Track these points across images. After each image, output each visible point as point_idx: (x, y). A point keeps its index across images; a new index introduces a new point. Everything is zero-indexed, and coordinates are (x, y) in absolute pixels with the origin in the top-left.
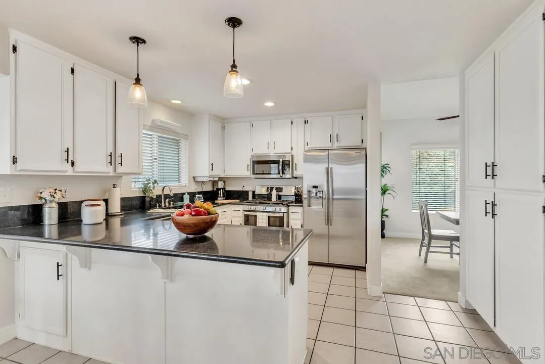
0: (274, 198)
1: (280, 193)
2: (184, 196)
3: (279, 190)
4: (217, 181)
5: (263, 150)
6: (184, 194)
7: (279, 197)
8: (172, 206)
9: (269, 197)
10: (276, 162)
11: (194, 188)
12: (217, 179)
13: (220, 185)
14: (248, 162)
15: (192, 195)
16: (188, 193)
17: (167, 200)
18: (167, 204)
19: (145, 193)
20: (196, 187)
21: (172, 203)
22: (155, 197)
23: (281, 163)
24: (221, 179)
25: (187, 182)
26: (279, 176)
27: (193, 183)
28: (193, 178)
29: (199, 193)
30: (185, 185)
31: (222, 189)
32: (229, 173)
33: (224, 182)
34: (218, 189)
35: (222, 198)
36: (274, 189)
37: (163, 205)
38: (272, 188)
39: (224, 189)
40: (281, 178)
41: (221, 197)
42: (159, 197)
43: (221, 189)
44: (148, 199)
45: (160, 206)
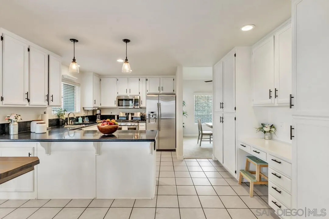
0: (130, 119)
1: (133, 116)
2: (79, 118)
3: (132, 114)
4: (96, 110)
5: (123, 94)
6: (79, 117)
7: (132, 118)
8: (73, 124)
9: (127, 118)
10: (132, 100)
11: (83, 114)
12: (97, 109)
13: (98, 112)
14: (115, 99)
15: (83, 118)
16: (81, 117)
17: (71, 121)
18: (71, 123)
19: (59, 117)
20: (85, 113)
21: (73, 122)
22: (65, 119)
23: (134, 100)
24: (99, 109)
25: (80, 111)
26: (132, 107)
27: (83, 111)
28: (82, 108)
29: (86, 117)
30: (78, 112)
31: (99, 114)
32: (103, 105)
33: (100, 110)
34: (97, 114)
36: (130, 114)
37: (69, 123)
38: (129, 114)
40: (134, 108)
41: (98, 119)
42: (67, 119)
43: (98, 114)
44: (61, 120)
45: (67, 124)
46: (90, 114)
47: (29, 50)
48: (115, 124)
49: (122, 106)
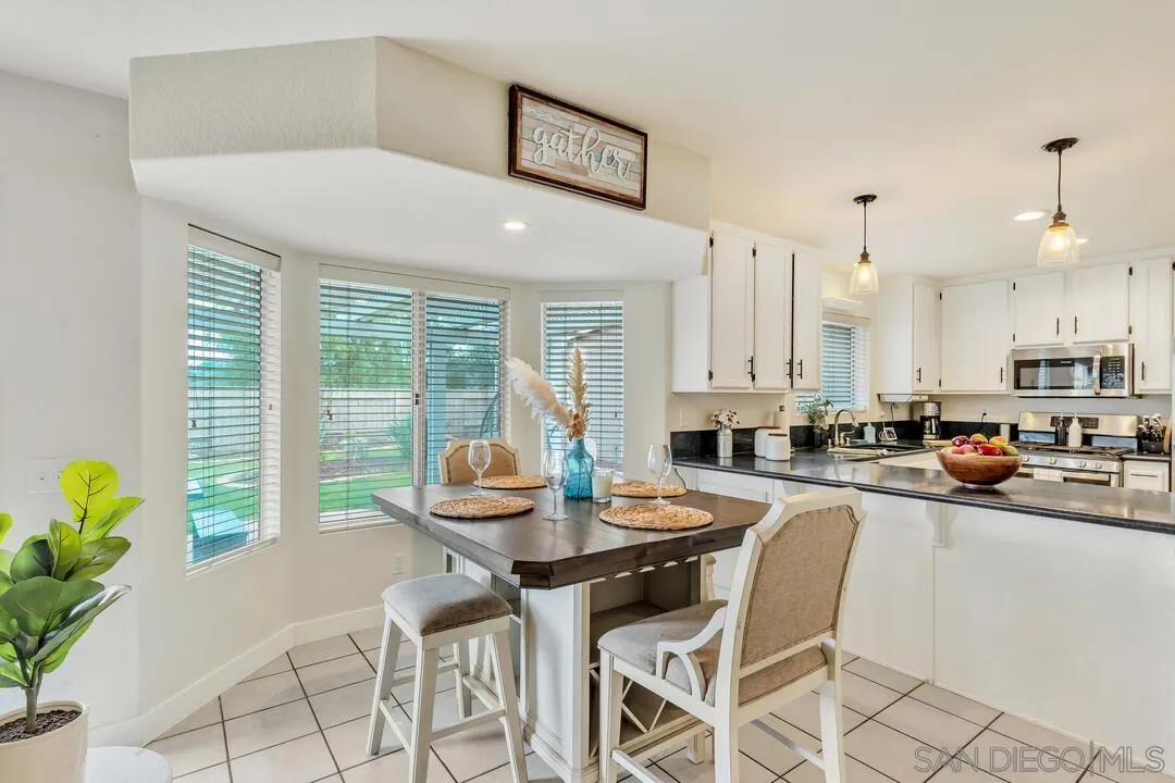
0: (1074, 439)
1: (1090, 431)
2: (866, 428)
3: (1086, 422)
4: (923, 403)
5: (1040, 338)
6: (866, 424)
7: (1087, 439)
8: (848, 445)
9: (1061, 439)
10: (1088, 362)
11: (879, 415)
12: (926, 398)
13: (930, 410)
14: (1002, 361)
15: (879, 426)
16: (873, 424)
17: (842, 435)
18: (842, 442)
19: (813, 421)
20: (882, 413)
21: (848, 439)
22: (827, 428)
23: (1096, 364)
24: (932, 398)
25: (868, 405)
26: (1090, 393)
27: (877, 406)
28: (876, 398)
29: (888, 424)
30: (863, 408)
31: (934, 417)
32: (949, 387)
33: (939, 404)
34: (924, 419)
35: (933, 437)
36: (1075, 422)
37: (837, 442)
38: (1068, 421)
39: (937, 418)
40: (1098, 396)
41: (931, 433)
42: (832, 427)
43: (931, 418)
44: (817, 431)
45: (833, 443)
46: (902, 415)
47: (754, 253)
48: (1005, 453)
49: (1036, 388)
